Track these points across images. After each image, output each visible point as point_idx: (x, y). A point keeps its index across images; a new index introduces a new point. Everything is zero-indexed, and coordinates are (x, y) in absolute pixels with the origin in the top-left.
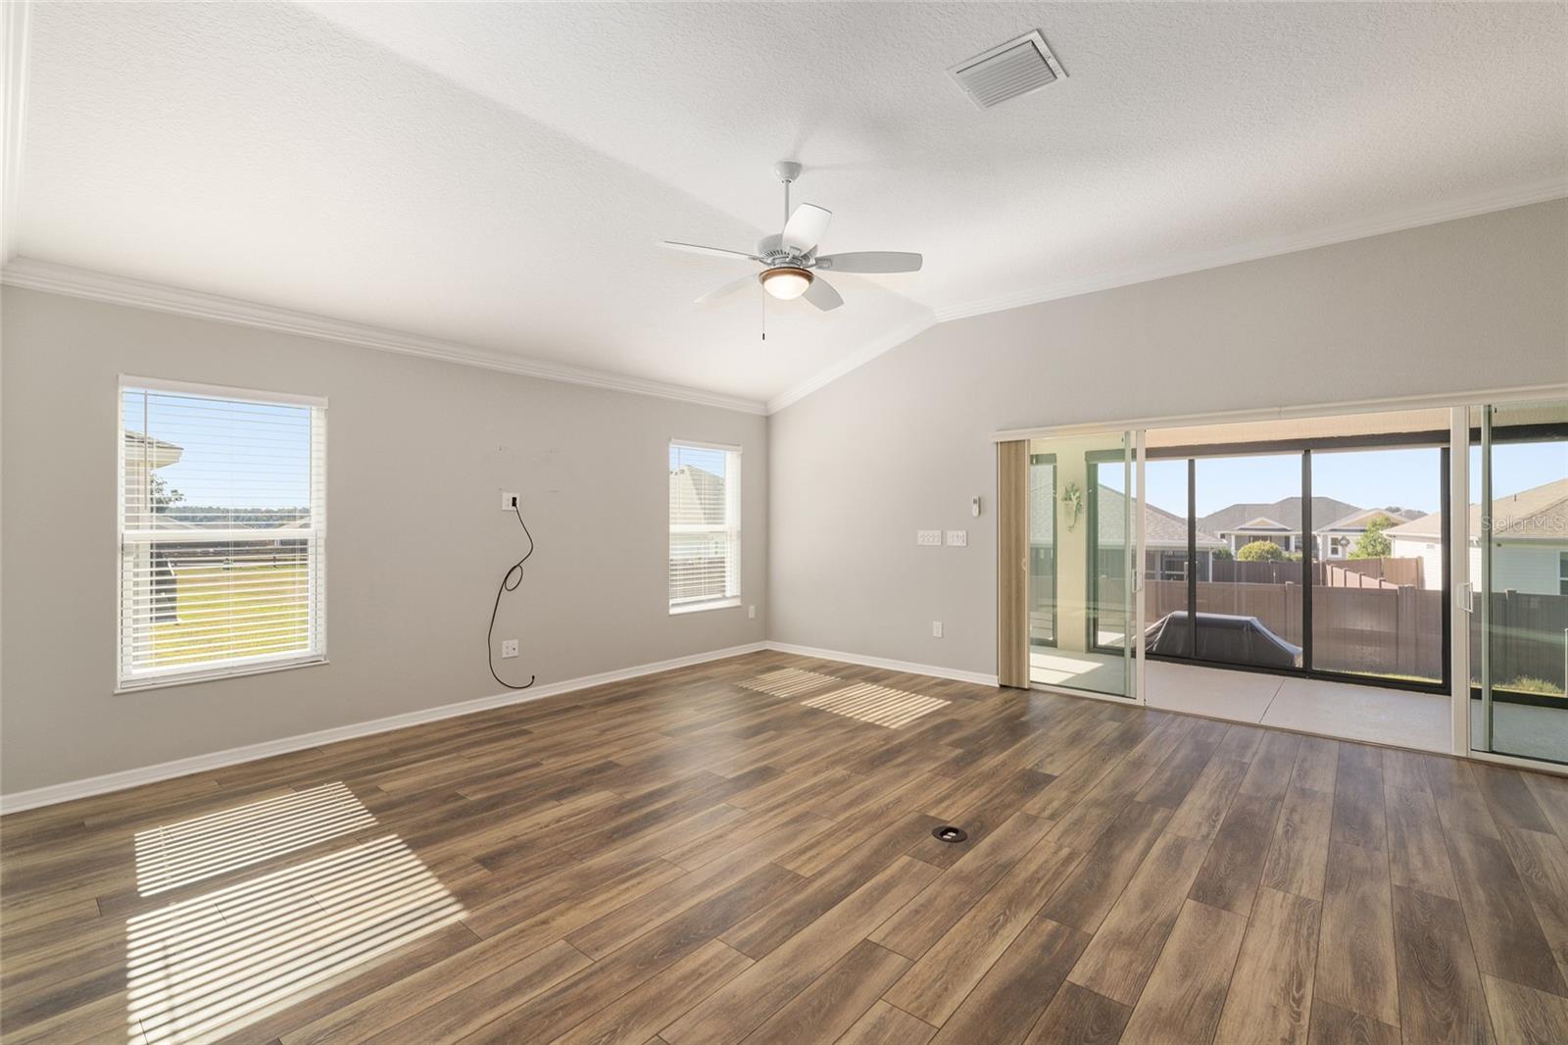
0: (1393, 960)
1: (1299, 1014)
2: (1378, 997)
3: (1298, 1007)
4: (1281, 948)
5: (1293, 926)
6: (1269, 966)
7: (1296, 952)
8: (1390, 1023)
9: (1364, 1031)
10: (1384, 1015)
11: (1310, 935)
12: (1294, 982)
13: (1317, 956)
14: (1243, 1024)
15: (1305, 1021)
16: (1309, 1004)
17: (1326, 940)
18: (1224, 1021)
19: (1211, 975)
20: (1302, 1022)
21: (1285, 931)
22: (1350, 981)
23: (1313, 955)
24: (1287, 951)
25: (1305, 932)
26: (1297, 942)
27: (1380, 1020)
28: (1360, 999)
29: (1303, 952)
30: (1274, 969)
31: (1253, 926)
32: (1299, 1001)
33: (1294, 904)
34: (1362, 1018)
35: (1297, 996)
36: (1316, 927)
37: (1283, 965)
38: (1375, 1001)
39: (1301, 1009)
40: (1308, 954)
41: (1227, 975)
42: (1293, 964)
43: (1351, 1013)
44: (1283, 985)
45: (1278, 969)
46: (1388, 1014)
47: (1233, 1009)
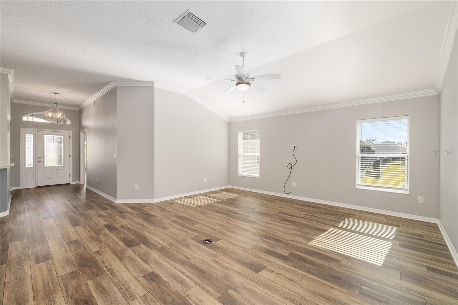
0: (96, 299)
1: (106, 268)
2: (94, 284)
3: (107, 269)
4: (122, 277)
5: (126, 286)
6: (120, 271)
7: (119, 279)
8: (88, 281)
9: (93, 275)
10: (91, 282)
11: (121, 288)
12: (112, 273)
13: (114, 283)
14: (113, 259)
15: (104, 268)
16: (106, 271)
17: (116, 290)
18: (116, 257)
19: (127, 261)
20: (104, 267)
21: (126, 283)
22: (102, 283)
23: (115, 283)
24: (120, 278)
25: (122, 287)
26: (121, 283)
27: (91, 280)
28: (98, 281)
29: (117, 281)
30: (118, 272)
31: (134, 277)
32: (108, 270)
33: (134, 294)
34: (95, 277)
35: (109, 271)
36: (122, 291)
37: (118, 274)
38: (94, 283)
39: (106, 269)
40: (116, 282)
41: (125, 264)
42: (116, 276)
43: (97, 276)
44: (114, 270)
45: (118, 273)
46: (90, 282)
47: (117, 260)
